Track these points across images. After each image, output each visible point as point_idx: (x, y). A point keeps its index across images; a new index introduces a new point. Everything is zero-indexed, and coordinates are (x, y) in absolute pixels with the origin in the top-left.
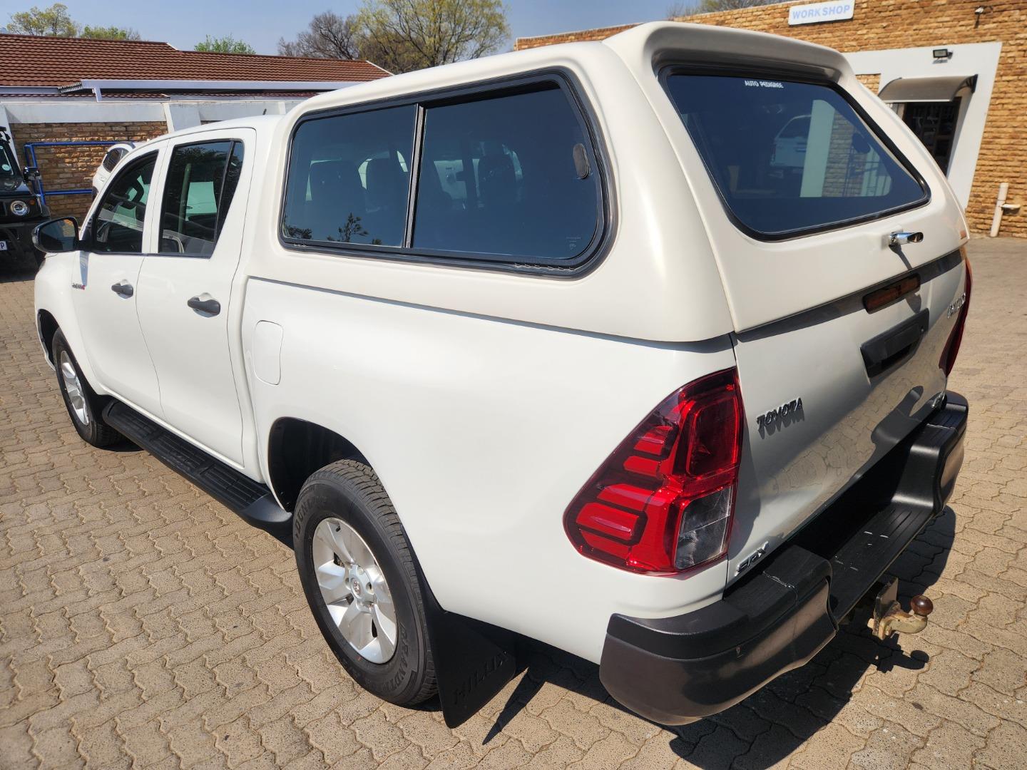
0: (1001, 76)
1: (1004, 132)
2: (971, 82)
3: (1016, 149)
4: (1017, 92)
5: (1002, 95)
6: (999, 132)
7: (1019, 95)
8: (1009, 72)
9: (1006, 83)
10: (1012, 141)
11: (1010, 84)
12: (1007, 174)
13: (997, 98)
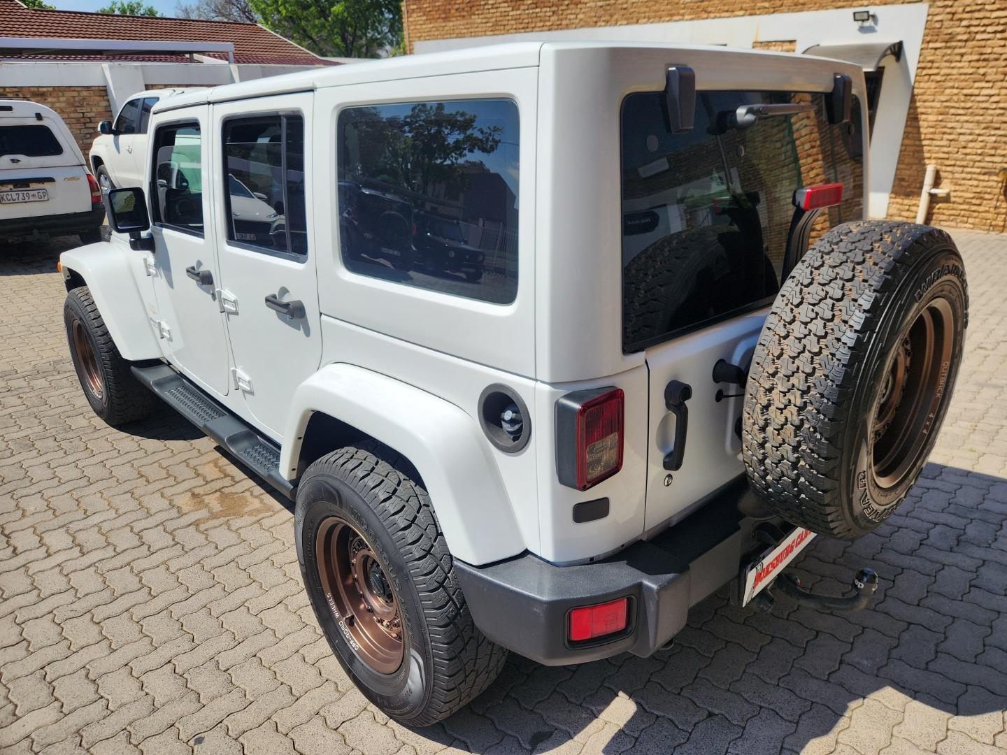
0: (928, 42)
1: (932, 107)
2: (897, 50)
3: (945, 127)
4: (946, 61)
5: (929, 65)
6: (926, 108)
7: (948, 64)
8: (936, 38)
9: (933, 51)
10: (940, 117)
11: (938, 52)
12: (934, 155)
13: (924, 68)
